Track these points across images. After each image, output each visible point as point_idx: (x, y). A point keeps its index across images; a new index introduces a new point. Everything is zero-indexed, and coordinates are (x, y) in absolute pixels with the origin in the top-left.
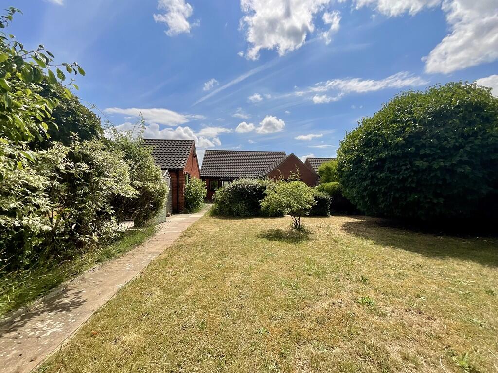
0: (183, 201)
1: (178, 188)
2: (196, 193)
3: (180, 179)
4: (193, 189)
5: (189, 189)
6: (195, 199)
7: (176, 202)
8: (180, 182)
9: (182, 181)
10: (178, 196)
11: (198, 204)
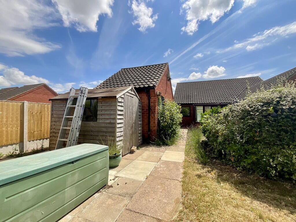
0: (156, 128)
1: (149, 112)
2: (172, 119)
3: (152, 100)
4: (167, 113)
5: (163, 114)
6: (170, 126)
7: (147, 129)
8: (152, 104)
9: (155, 102)
10: (149, 122)
11: (174, 133)
